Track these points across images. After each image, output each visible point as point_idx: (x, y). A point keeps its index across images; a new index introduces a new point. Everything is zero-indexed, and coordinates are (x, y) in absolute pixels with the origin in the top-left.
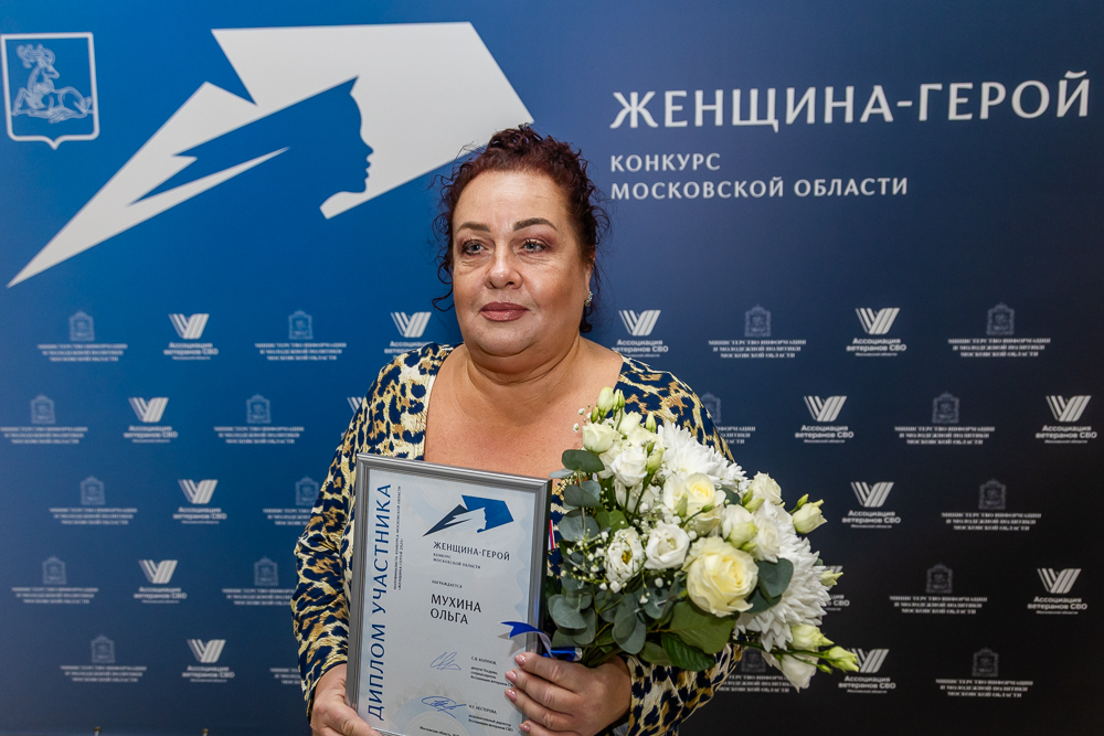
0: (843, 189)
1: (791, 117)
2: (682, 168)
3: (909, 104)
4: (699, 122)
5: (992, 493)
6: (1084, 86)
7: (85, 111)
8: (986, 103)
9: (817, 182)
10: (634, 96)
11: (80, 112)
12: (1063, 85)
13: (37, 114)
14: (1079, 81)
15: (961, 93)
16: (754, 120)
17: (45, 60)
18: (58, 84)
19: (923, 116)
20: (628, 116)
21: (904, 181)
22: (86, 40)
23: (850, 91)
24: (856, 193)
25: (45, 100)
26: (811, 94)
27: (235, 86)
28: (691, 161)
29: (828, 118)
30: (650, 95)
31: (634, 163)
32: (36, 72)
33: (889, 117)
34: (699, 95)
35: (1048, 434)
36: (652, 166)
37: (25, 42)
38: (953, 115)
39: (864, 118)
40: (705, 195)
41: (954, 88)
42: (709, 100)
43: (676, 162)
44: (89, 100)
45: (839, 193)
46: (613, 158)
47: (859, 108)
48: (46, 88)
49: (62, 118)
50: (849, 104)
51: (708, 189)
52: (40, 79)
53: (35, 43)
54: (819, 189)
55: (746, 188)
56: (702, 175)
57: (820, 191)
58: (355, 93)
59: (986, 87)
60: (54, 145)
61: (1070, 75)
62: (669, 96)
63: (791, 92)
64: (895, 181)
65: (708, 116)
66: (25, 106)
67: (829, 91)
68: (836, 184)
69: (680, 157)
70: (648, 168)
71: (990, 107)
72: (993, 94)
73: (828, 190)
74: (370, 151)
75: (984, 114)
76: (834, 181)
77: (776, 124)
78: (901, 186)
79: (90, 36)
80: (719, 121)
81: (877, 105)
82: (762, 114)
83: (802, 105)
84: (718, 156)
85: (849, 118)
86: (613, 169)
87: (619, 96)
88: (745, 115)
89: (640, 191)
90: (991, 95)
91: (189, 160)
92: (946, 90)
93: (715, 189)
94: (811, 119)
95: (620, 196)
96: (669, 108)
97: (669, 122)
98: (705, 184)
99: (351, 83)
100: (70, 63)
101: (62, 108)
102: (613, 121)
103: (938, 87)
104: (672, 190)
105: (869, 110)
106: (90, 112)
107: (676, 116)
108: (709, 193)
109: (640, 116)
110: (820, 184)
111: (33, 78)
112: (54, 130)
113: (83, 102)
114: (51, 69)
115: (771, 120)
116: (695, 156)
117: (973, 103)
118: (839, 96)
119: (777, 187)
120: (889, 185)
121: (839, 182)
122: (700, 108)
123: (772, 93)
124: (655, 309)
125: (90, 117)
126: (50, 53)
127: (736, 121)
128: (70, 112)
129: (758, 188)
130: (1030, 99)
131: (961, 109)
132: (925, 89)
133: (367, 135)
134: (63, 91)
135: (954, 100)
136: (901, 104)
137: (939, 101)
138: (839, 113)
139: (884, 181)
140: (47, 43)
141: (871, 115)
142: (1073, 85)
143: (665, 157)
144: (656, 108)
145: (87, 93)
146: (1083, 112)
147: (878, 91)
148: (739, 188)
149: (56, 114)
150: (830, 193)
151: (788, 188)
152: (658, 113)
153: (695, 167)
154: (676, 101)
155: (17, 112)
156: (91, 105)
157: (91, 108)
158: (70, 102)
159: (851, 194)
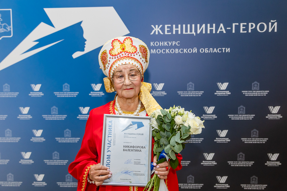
0: (213, 51)
1: (199, 32)
2: (170, 45)
3: (230, 28)
4: (174, 33)
5: (255, 133)
6: (276, 24)
7: (9, 30)
9: (206, 49)
10: (157, 26)
11: (8, 30)
12: (270, 24)
14: (274, 23)
15: (243, 26)
16: (189, 33)
18: (2, 22)
19: (234, 32)
20: (155, 31)
21: (229, 49)
22: (10, 11)
23: (214, 25)
24: (216, 52)
26: (204, 26)
27: (50, 23)
28: (172, 43)
29: (209, 32)
30: (161, 26)
31: (157, 44)
33: (225, 32)
34: (174, 26)
35: (269, 117)
36: (162, 45)
38: (241, 31)
39: (218, 32)
40: (176, 52)
41: (242, 24)
42: (177, 27)
43: (168, 44)
44: (10, 27)
45: (212, 52)
46: (151, 42)
47: (217, 29)
49: (3, 32)
50: (214, 28)
51: (177, 51)
54: (206, 51)
55: (187, 51)
56: (175, 47)
57: (207, 51)
58: (82, 25)
59: (250, 24)
60: (0, 38)
61: (272, 21)
62: (166, 26)
63: (198, 25)
64: (227, 49)
65: (177, 31)
67: (209, 25)
68: (211, 49)
69: (169, 42)
70: (161, 45)
71: (251, 29)
72: (252, 26)
73: (209, 51)
74: (86, 40)
75: (250, 31)
76: (210, 49)
77: (195, 34)
78: (228, 50)
79: (11, 10)
80: (179, 33)
81: (221, 29)
82: (191, 31)
83: (202, 29)
84: (179, 42)
85: (214, 32)
86: (151, 45)
87: (153, 26)
88: (186, 31)
89: (159, 51)
91: (37, 43)
92: (239, 25)
93: (179, 51)
94: (204, 32)
95: (153, 53)
96: (166, 29)
97: (166, 33)
98: (176, 49)
99: (81, 22)
100: (5, 17)
101: (3, 29)
102: (151, 33)
103: (237, 24)
104: (167, 51)
106: (10, 30)
107: (168, 31)
108: (177, 52)
109: (158, 31)
110: (207, 49)
113: (8, 27)
114: (0, 19)
115: (193, 32)
116: (173, 42)
117: (247, 29)
118: (211, 26)
119: (195, 50)
120: (225, 50)
121: (212, 49)
122: (174, 29)
123: (193, 25)
124: (163, 83)
125: (10, 31)
126: (1, 14)
127: (184, 33)
128: (5, 30)
129: (190, 50)
130: (262, 27)
131: (244, 30)
132: (234, 24)
133: (85, 36)
134: (3, 24)
135: (242, 28)
136: (228, 28)
137: (238, 28)
138: (211, 31)
139: (224, 49)
141: (220, 31)
143: (165, 42)
144: (163, 29)
145: (10, 25)
146: (276, 31)
147: (222, 25)
148: (185, 51)
149: (1, 30)
150: (209, 52)
151: (198, 50)
152: (163, 30)
153: (173, 45)
154: (168, 27)
156: (11, 28)
157: (11, 29)
158: (5, 27)
159: (215, 52)
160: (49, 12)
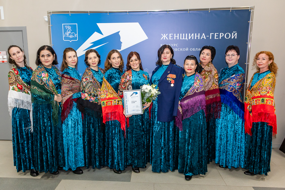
0: (198, 50)
1: (190, 38)
3: (208, 36)
4: (175, 39)
6: (236, 34)
8: (220, 36)
10: (164, 34)
12: (233, 33)
13: (68, 36)
14: (235, 33)
16: (184, 39)
17: (69, 28)
18: (71, 32)
19: (211, 38)
20: (164, 38)
23: (199, 34)
25: (69, 34)
26: (193, 34)
27: (100, 32)
30: (167, 34)
32: (68, 30)
33: (205, 38)
34: (175, 34)
37: (66, 25)
38: (215, 38)
39: (201, 38)
41: (216, 34)
42: (177, 35)
47: (200, 37)
48: (70, 32)
50: (199, 36)
52: (69, 31)
53: (68, 25)
55: (182, 49)
56: (175, 47)
58: (119, 34)
59: (221, 34)
60: (71, 42)
61: (234, 32)
62: (170, 34)
63: (190, 34)
66: (66, 35)
69: (172, 44)
72: (222, 35)
74: (122, 43)
75: (220, 38)
76: (196, 48)
77: (187, 39)
79: (77, 24)
80: (178, 39)
81: (203, 36)
82: (185, 38)
83: (191, 36)
84: (178, 44)
85: (199, 38)
87: (162, 34)
88: (182, 38)
90: (221, 35)
91: (93, 44)
92: (214, 34)
93: (177, 49)
94: (193, 38)
96: (170, 36)
97: (170, 39)
99: (119, 32)
100: (73, 28)
101: (72, 36)
102: (161, 38)
103: (213, 34)
105: (202, 37)
107: (171, 38)
110: (194, 49)
111: (67, 31)
112: (71, 39)
113: (75, 35)
114: (70, 29)
115: (186, 38)
116: (174, 44)
117: (218, 36)
118: (197, 35)
119: (187, 49)
122: (175, 36)
123: (186, 34)
126: (70, 27)
127: (181, 39)
129: (184, 49)
130: (228, 36)
131: (217, 37)
132: (211, 34)
133: (121, 40)
134: (72, 33)
135: (215, 36)
137: (213, 36)
138: (197, 37)
140: (70, 25)
142: (234, 34)
144: (168, 36)
145: (76, 33)
146: (236, 38)
147: (204, 34)
149: (71, 37)
150: (196, 50)
151: (189, 49)
152: (168, 37)
155: (65, 36)
156: (77, 35)
157: (77, 36)
158: (73, 35)
160: (100, 25)
